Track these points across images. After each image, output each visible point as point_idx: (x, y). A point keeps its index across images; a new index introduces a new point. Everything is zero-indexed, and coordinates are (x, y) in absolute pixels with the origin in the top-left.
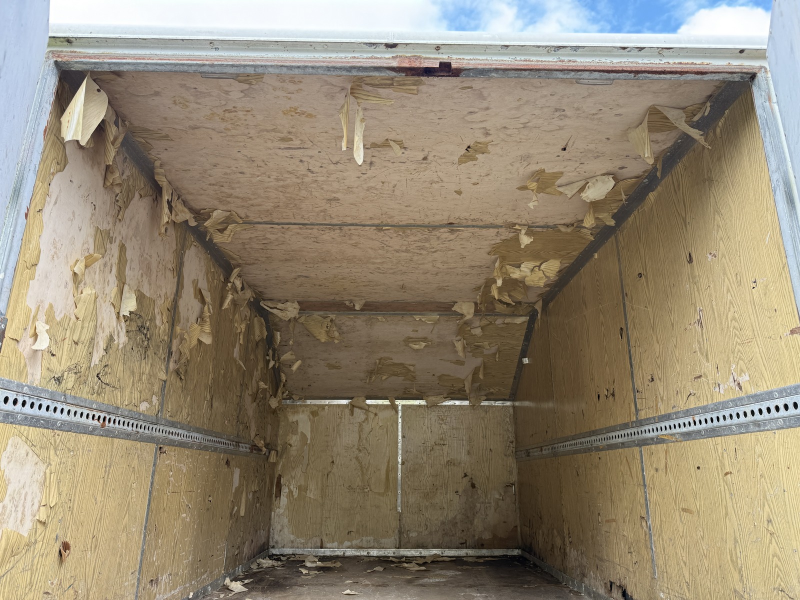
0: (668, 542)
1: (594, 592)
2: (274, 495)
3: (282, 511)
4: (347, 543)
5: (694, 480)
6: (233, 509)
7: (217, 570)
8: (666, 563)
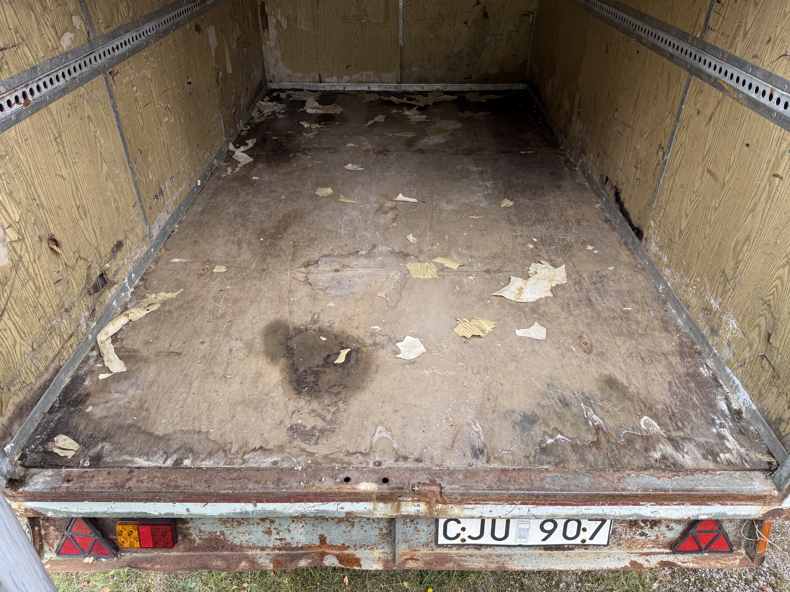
0: (678, 186)
1: (588, 174)
2: (261, 26)
3: (273, 44)
4: (347, 78)
5: (735, 153)
6: (218, 75)
7: (218, 141)
8: (668, 202)
